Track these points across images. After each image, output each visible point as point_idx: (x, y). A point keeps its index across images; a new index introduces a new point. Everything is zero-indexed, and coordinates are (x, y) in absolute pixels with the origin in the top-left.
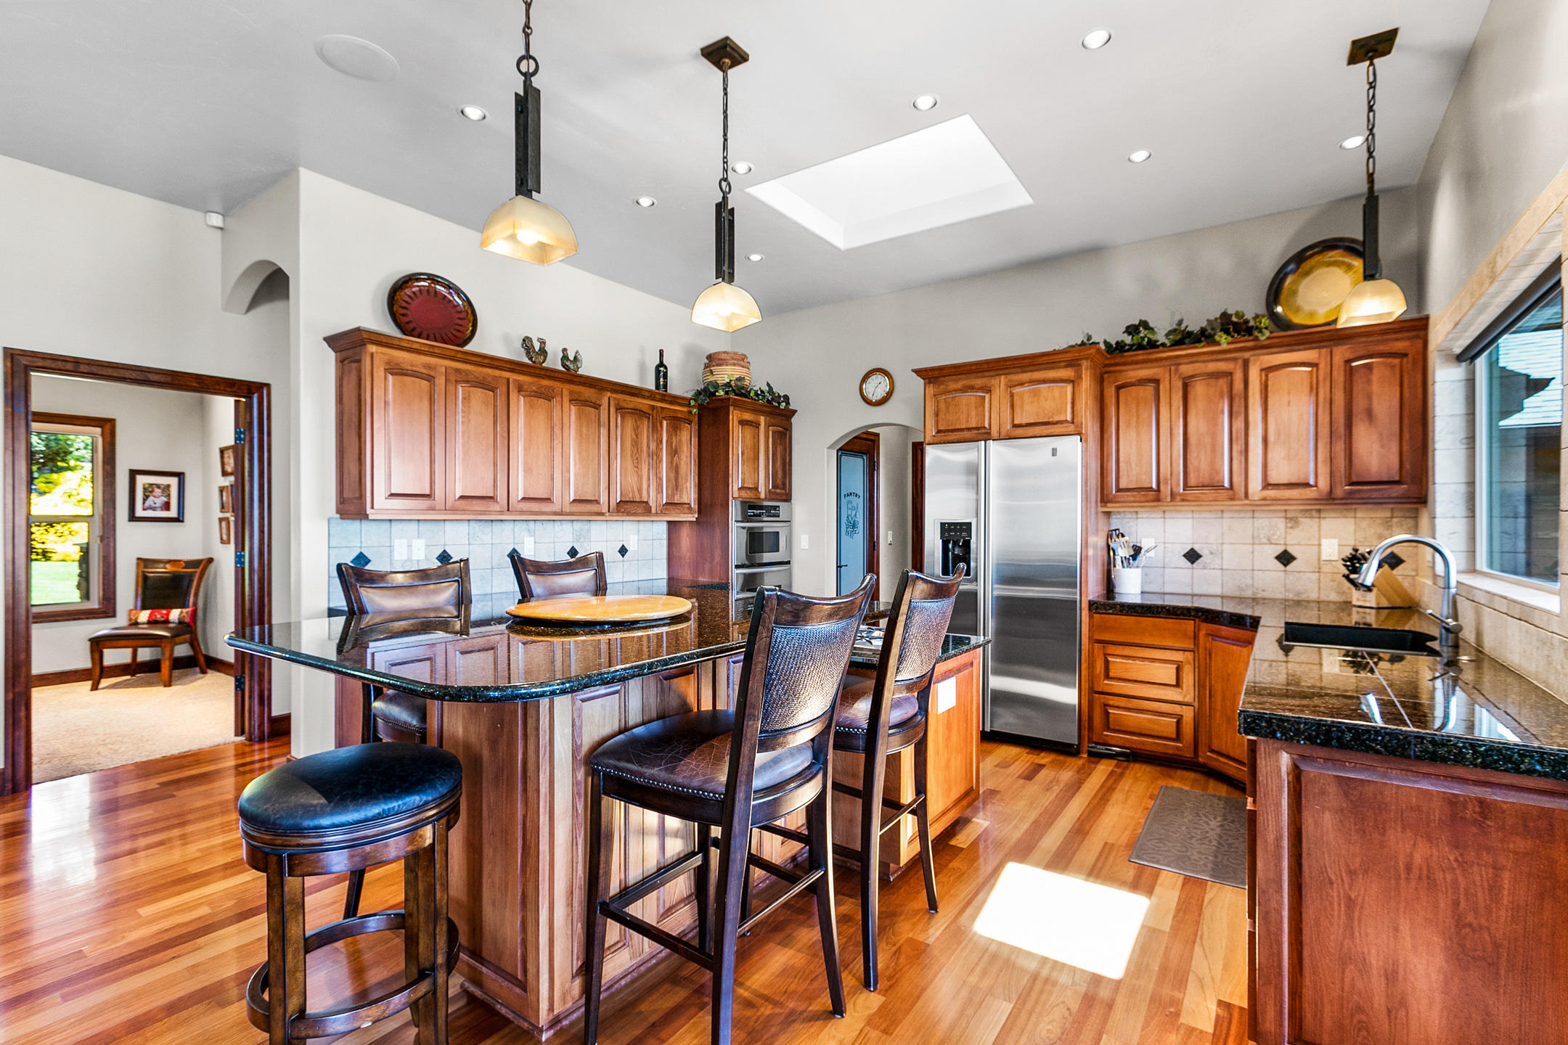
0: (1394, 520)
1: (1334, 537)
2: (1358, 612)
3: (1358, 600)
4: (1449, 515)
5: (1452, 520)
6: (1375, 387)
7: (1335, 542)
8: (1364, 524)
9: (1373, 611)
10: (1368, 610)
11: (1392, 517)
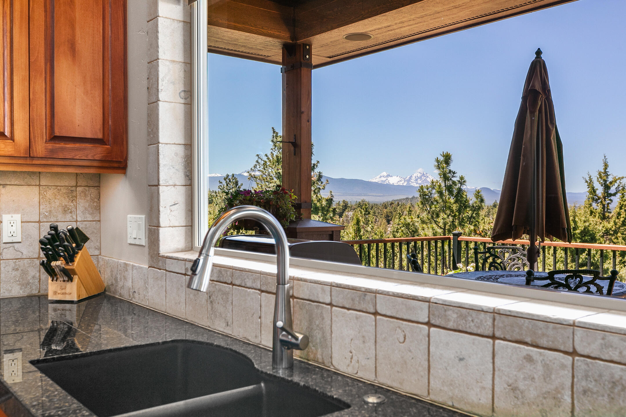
0: (79, 189)
1: (16, 211)
2: (55, 310)
3: (55, 293)
4: (171, 183)
5: (173, 188)
6: (78, 14)
7: (17, 217)
8: (49, 194)
9: (75, 306)
10: (68, 306)
11: (76, 186)
